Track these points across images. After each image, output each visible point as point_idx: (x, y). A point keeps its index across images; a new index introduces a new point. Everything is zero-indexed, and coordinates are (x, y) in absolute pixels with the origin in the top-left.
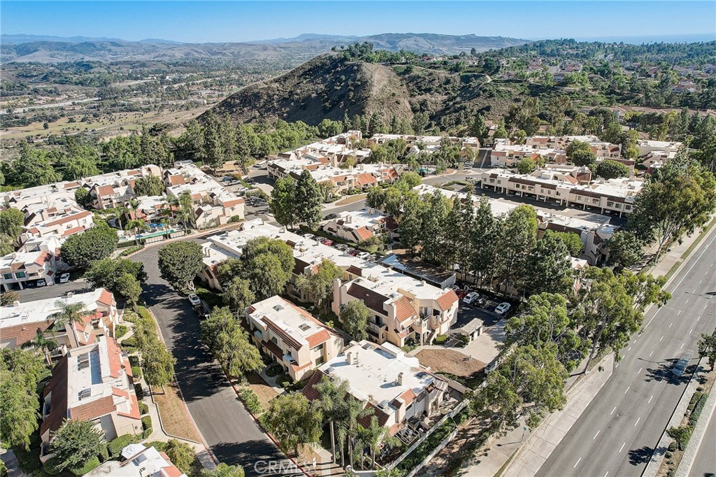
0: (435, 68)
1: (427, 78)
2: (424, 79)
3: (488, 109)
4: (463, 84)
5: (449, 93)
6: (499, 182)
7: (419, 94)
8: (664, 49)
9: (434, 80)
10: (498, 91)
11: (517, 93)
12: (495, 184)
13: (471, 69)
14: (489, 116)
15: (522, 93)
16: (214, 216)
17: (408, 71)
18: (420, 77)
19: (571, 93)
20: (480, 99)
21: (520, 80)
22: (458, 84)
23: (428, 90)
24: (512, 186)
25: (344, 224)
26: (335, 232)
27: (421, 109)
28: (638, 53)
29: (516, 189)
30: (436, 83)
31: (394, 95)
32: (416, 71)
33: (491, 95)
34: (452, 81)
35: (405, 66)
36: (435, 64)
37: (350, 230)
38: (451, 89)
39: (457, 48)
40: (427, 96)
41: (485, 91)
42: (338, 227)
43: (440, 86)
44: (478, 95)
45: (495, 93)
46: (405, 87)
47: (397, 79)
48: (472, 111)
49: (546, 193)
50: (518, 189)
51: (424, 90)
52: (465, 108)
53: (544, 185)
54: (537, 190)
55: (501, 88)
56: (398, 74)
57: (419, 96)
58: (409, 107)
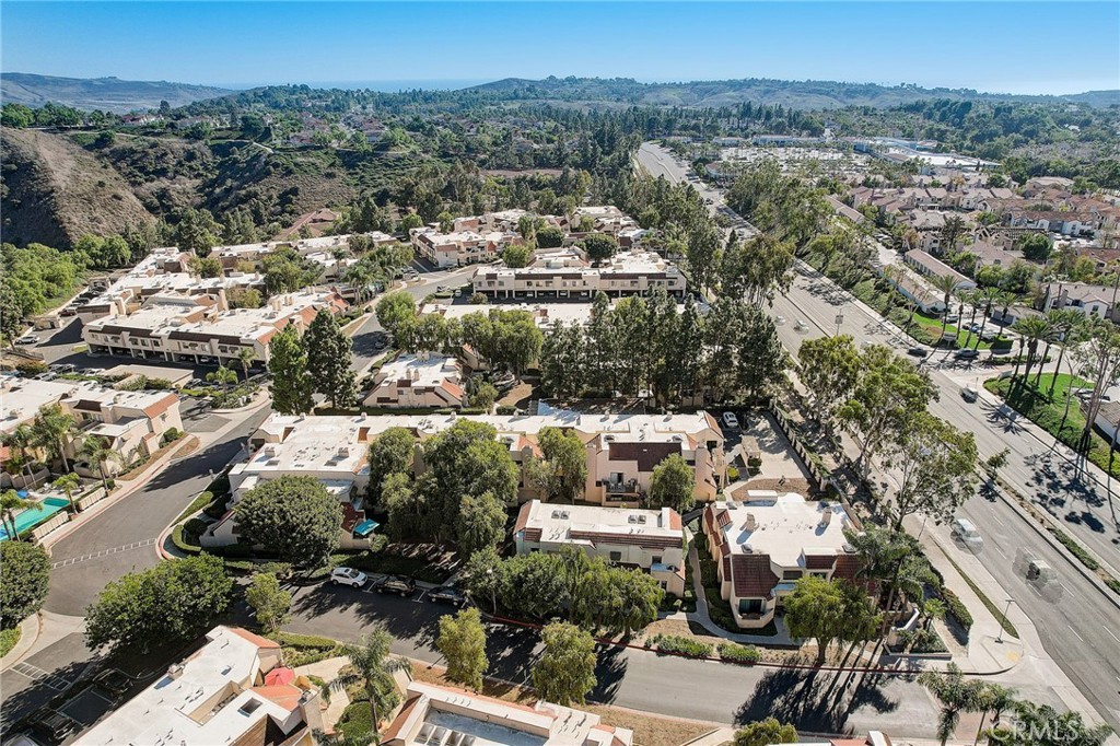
0: (158, 134)
1: (150, 151)
2: (146, 154)
3: (295, 191)
4: (219, 159)
5: (202, 175)
6: (501, 283)
7: (146, 180)
8: (430, 98)
9: (166, 154)
10: (296, 164)
11: (326, 165)
12: (496, 288)
13: (219, 134)
14: (300, 202)
15: (332, 165)
16: (133, 442)
17: (103, 141)
18: (136, 152)
19: (400, 158)
20: (273, 179)
21: (319, 145)
22: (210, 159)
23: (162, 173)
24: (522, 285)
25: (413, 385)
26: (396, 401)
27: (162, 204)
28: (403, 102)
29: (526, 289)
30: (171, 162)
31: (101, 184)
32: (121, 141)
33: (289, 172)
34: (198, 154)
35: (96, 134)
36: (153, 127)
37: (431, 389)
38: (201, 168)
39: (90, 100)
40: (164, 183)
41: (276, 166)
42: (400, 393)
43: (180, 164)
44: (268, 173)
45: (292, 167)
46: (111, 169)
47: (90, 156)
48: (270, 198)
49: (570, 285)
50: (531, 288)
51: (153, 173)
52: (255, 195)
53: (565, 276)
54: (557, 284)
55: (299, 160)
56: (85, 147)
57: (148, 184)
58: (139, 204)
